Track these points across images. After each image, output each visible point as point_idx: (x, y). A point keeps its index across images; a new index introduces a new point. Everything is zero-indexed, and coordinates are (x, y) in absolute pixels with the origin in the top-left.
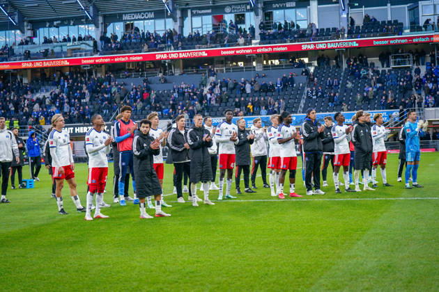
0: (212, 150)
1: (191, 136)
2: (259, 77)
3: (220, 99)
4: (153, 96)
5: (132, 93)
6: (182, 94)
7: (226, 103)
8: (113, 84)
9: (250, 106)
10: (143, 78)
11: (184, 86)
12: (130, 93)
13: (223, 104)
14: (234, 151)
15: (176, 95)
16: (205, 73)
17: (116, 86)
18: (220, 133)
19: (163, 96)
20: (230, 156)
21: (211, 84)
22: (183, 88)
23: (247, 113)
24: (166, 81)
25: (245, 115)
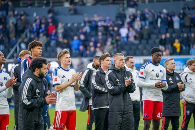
0: (135, 96)
1: (110, 79)
2: (189, 9)
3: (140, 36)
4: (60, 30)
5: (34, 25)
6: (95, 28)
7: (147, 40)
8: (10, 13)
9: (177, 45)
10: (48, 8)
11: (97, 19)
12: (32, 26)
13: (144, 41)
14: (162, 98)
15: (87, 29)
16: (123, 4)
17: (15, 16)
18: (144, 76)
19: (72, 30)
20: (156, 103)
21: (130, 17)
22: (95, 22)
23: (173, 52)
24: (76, 12)
25: (171, 54)
